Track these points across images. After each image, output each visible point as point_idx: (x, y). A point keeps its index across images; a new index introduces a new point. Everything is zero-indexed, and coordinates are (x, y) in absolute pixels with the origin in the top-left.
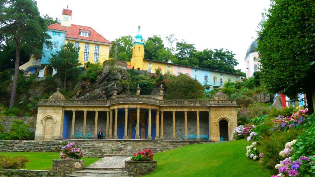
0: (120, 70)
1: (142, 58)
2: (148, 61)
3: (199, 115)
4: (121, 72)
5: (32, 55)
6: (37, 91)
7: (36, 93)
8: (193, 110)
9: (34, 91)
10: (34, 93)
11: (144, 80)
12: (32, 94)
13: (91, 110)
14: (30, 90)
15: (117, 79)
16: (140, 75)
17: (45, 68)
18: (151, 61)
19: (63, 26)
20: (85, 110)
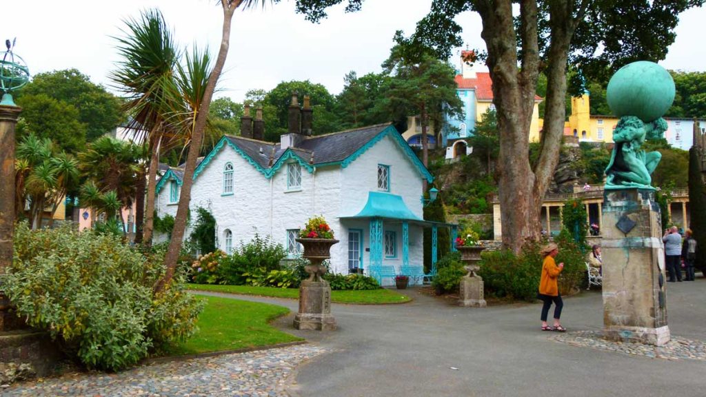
0: (572, 149)
1: (588, 115)
2: (597, 118)
3: (686, 206)
4: (573, 151)
5: (413, 119)
6: (450, 177)
7: (449, 180)
8: (678, 201)
9: (446, 177)
10: (447, 180)
11: (602, 155)
12: (444, 181)
13: (554, 205)
14: (440, 176)
15: (569, 162)
16: (595, 149)
17: (454, 145)
18: (601, 117)
19: (466, 80)
20: (548, 206)
